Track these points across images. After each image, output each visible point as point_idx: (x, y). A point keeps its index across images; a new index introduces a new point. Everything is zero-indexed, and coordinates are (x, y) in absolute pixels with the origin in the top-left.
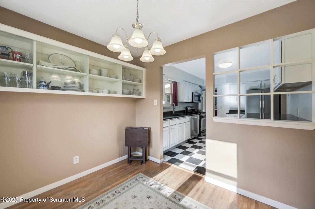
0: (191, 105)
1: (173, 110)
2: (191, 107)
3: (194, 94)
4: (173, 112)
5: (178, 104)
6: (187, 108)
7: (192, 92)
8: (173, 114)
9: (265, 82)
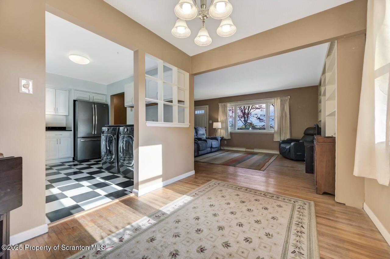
9: (94, 95)
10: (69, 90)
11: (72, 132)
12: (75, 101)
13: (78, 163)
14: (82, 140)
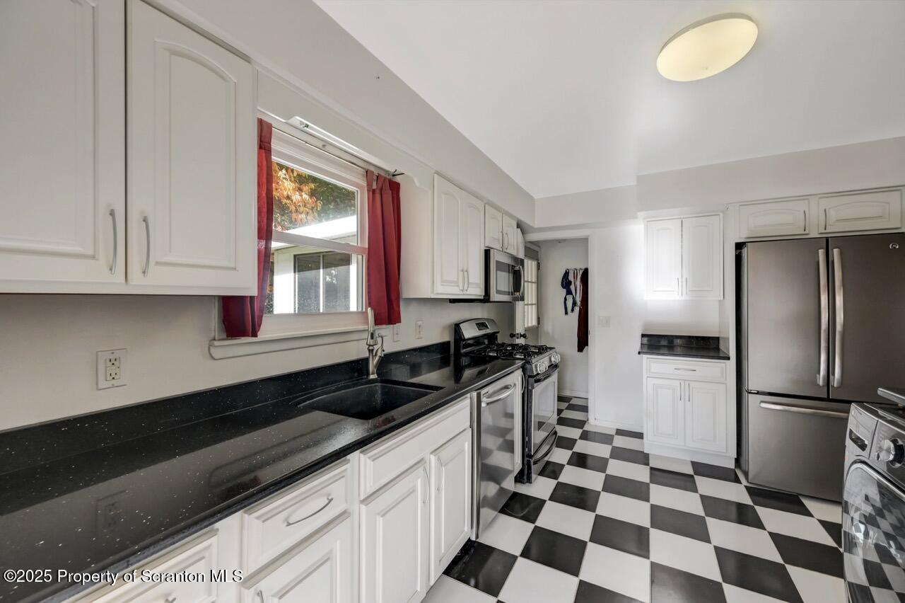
0: (480, 312)
1: (371, 351)
2: (481, 325)
3: (495, 257)
4: (366, 361)
5: (406, 312)
6: (457, 328)
7: (483, 248)
8: (368, 374)
11: (732, 363)
12: (739, 246)
13: (747, 500)
14: (764, 405)
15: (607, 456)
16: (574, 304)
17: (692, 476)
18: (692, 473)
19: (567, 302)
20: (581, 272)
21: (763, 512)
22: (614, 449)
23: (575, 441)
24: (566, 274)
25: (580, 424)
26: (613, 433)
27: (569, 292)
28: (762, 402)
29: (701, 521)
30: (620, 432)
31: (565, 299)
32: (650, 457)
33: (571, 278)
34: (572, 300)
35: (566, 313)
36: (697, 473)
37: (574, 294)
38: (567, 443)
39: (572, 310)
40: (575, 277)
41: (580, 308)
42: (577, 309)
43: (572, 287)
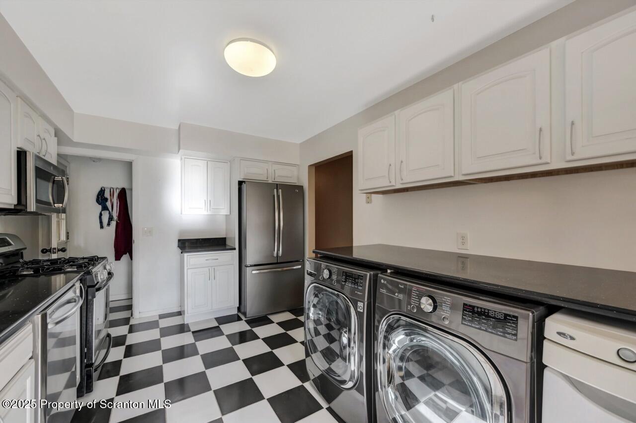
9: (276, 167)
10: (230, 161)
11: (236, 252)
12: (240, 183)
13: (247, 327)
14: (254, 272)
15: (159, 337)
16: (111, 219)
17: (218, 327)
18: (218, 325)
19: (102, 217)
20: (118, 191)
21: (256, 330)
22: (162, 330)
23: (125, 336)
24: (102, 192)
25: (126, 321)
26: (157, 318)
27: (105, 208)
28: (254, 270)
29: (231, 350)
30: (162, 317)
31: (101, 215)
32: (190, 325)
33: (107, 195)
34: (108, 215)
35: (102, 227)
36: (220, 324)
37: (110, 209)
38: (119, 341)
39: (109, 224)
40: (112, 195)
41: (117, 222)
42: (114, 224)
43: (109, 204)
